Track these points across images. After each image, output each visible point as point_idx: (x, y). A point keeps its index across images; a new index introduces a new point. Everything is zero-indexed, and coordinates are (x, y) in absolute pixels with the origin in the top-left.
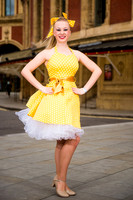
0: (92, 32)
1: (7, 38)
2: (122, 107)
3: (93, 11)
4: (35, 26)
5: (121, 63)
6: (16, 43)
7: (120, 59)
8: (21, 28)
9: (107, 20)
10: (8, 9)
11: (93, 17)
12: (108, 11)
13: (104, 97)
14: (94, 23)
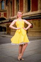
0: (26, 14)
1: (2, 16)
2: (35, 36)
3: (27, 8)
4: (10, 12)
5: (35, 23)
6: (5, 17)
7: (35, 22)
8: (6, 13)
9: (31, 10)
10: (2, 8)
11: (27, 10)
12: (31, 8)
13: (30, 33)
14: (27, 11)
